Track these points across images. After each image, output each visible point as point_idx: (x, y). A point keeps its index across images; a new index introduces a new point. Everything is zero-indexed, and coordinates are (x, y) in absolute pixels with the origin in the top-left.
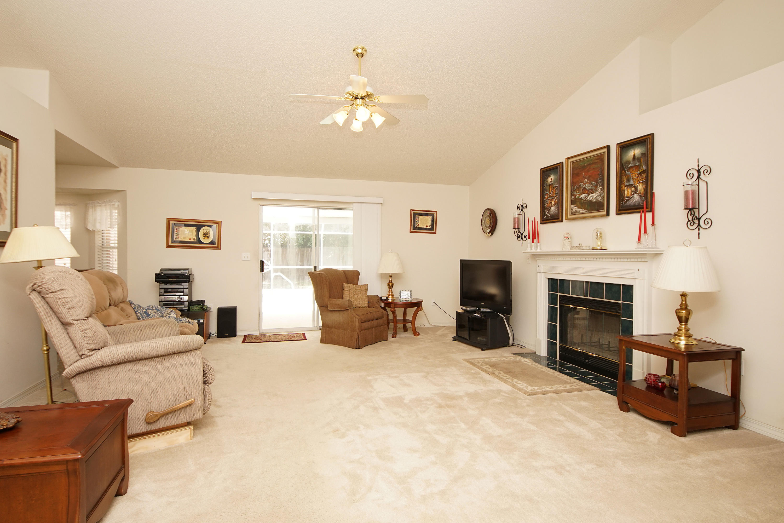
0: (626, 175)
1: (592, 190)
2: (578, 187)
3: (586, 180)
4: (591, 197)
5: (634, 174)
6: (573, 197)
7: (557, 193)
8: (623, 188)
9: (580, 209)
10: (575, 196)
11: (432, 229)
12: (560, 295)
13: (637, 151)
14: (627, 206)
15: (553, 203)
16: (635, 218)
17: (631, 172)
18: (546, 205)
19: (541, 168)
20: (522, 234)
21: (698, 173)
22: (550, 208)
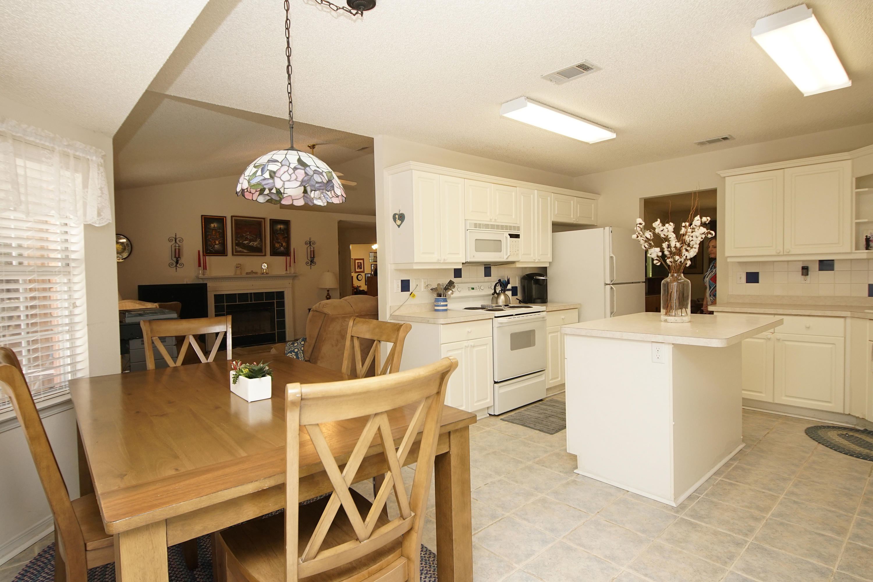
0: (276, 236)
1: (253, 240)
2: (241, 236)
3: (248, 233)
4: (252, 244)
5: (281, 237)
7: (221, 236)
8: (274, 242)
9: (244, 250)
10: (239, 241)
12: (227, 305)
13: (282, 226)
14: (276, 252)
15: (217, 242)
18: (209, 243)
19: (202, 215)
20: (177, 262)
21: (310, 243)
22: (214, 246)
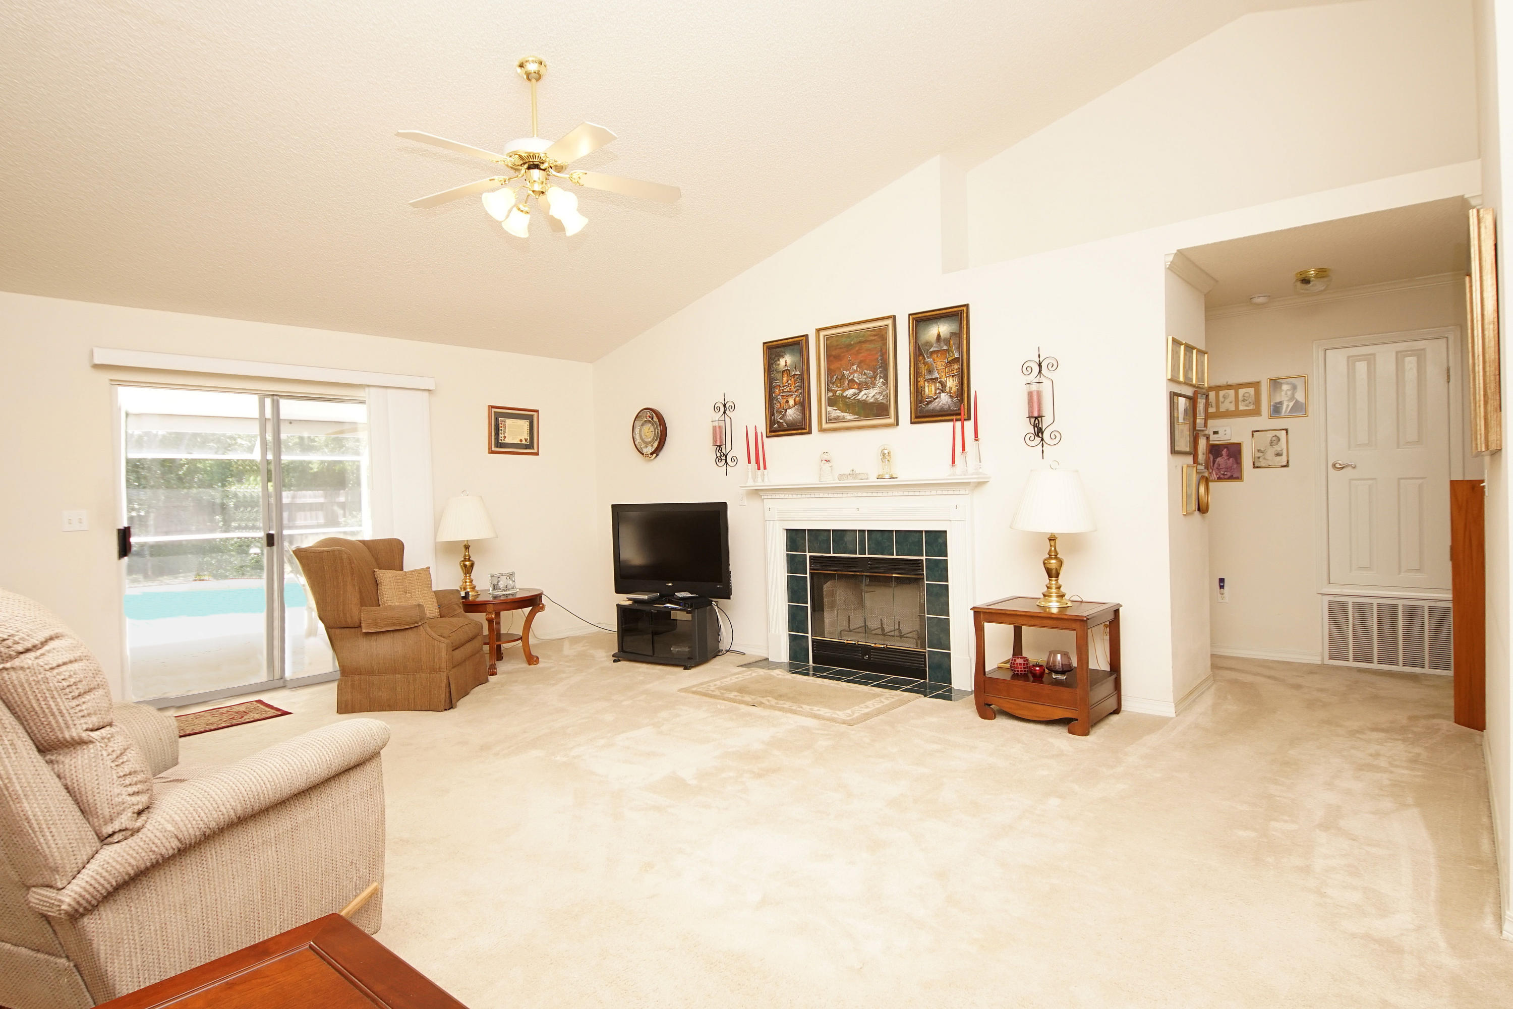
0: (925, 364)
1: (866, 383)
2: (839, 377)
3: (855, 367)
4: (865, 394)
5: (939, 364)
6: (831, 394)
7: (798, 386)
8: (922, 383)
9: (846, 414)
11: (530, 446)
12: (810, 556)
13: (944, 329)
14: (927, 411)
15: (791, 402)
16: (943, 430)
17: (934, 360)
18: (777, 406)
19: (764, 341)
21: (1039, 366)
22: (786, 411)
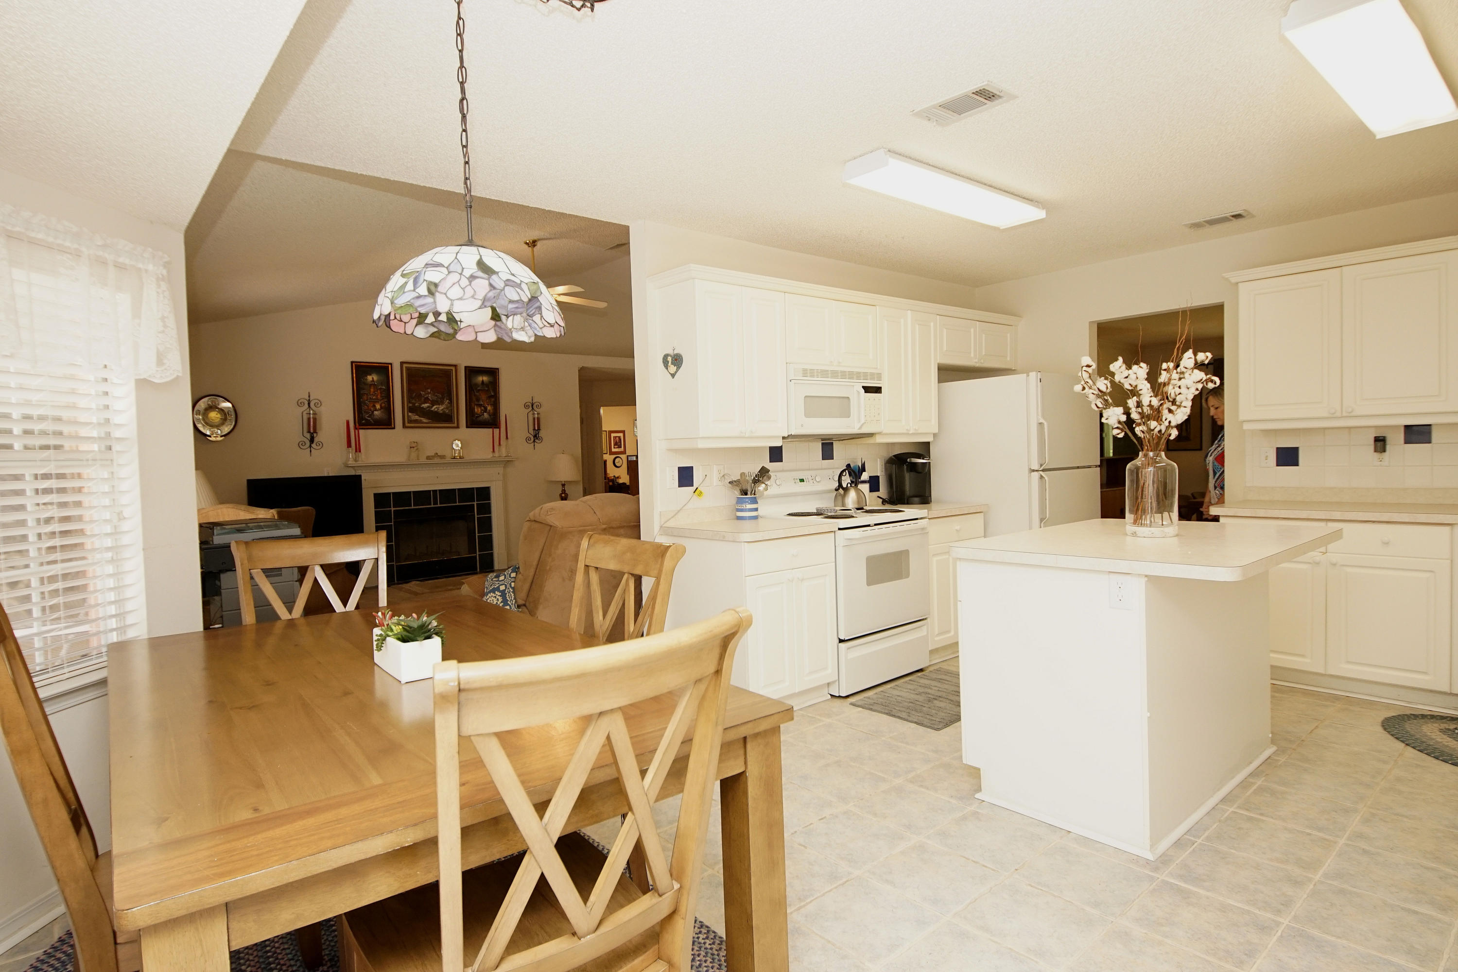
0: (475, 395)
1: (437, 401)
2: (418, 395)
3: (429, 390)
4: (436, 408)
5: (483, 397)
6: (411, 405)
7: (384, 397)
8: (473, 405)
9: (422, 419)
10: (414, 404)
13: (485, 378)
14: (475, 421)
15: (378, 407)
16: (484, 434)
17: (479, 394)
18: (364, 408)
19: (352, 362)
20: (312, 440)
21: (532, 406)
22: (373, 412)
